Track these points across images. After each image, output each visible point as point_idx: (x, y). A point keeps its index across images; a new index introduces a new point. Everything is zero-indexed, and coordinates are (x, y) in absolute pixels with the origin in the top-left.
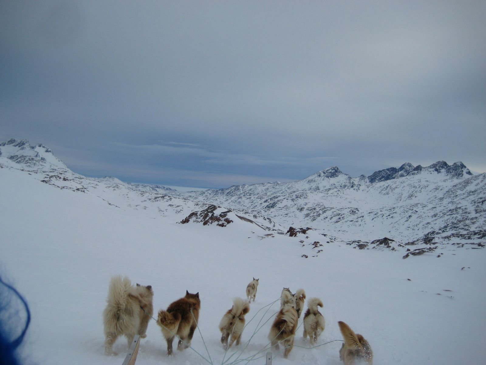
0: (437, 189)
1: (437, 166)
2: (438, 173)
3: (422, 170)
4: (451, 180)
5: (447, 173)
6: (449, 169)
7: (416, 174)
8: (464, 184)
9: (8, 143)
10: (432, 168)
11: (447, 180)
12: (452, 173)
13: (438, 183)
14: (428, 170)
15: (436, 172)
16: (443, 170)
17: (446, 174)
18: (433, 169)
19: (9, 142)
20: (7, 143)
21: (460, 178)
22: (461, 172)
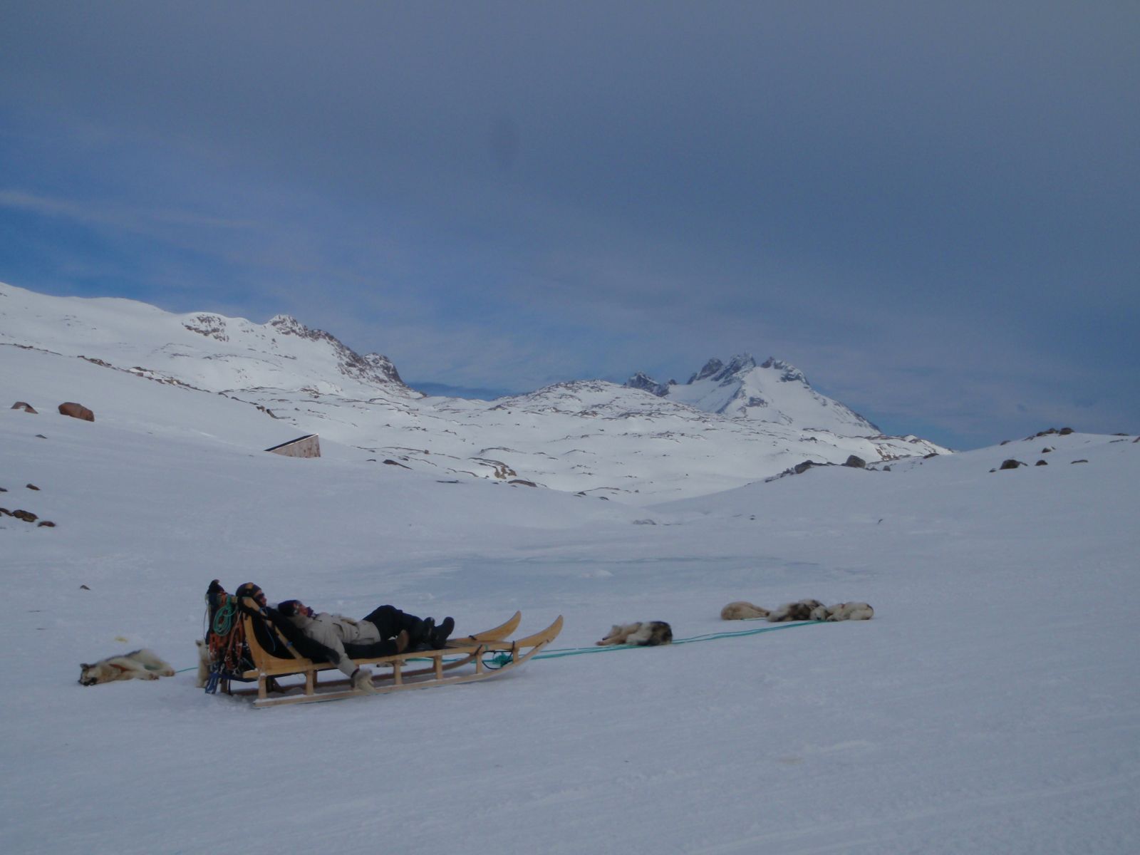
9: (701, 373)
19: (704, 369)
20: (699, 373)
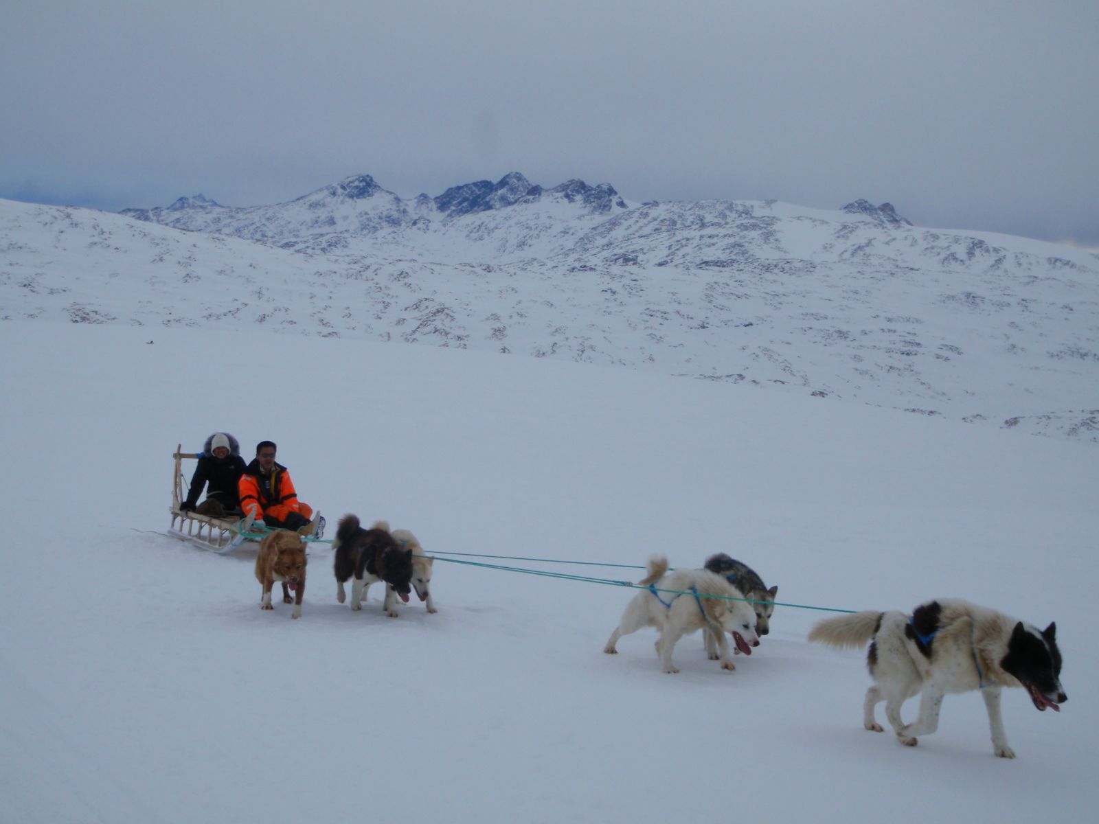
0: (565, 233)
1: (568, 188)
2: (570, 202)
3: (543, 193)
4: (589, 217)
5: (584, 203)
6: (588, 197)
7: (532, 202)
8: (608, 227)
10: (560, 192)
11: (583, 216)
12: (594, 204)
13: (567, 221)
14: (552, 195)
15: (566, 200)
16: (579, 197)
17: (584, 205)
18: (562, 194)
21: (607, 212)
22: (607, 204)
